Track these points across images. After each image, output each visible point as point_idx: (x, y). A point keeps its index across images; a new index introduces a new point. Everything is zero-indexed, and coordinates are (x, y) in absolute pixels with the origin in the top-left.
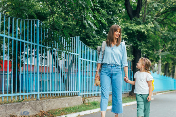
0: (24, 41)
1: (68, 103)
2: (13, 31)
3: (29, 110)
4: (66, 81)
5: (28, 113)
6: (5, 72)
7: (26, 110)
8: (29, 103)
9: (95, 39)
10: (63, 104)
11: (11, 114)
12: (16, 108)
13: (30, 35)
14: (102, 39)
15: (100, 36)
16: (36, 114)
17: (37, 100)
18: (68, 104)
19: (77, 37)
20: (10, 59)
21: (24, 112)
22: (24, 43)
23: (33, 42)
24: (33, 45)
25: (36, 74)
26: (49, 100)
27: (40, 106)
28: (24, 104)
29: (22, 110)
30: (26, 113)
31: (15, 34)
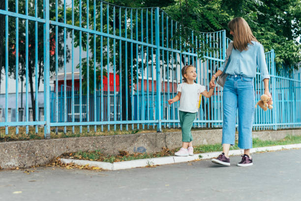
0: (137, 42)
1: (206, 139)
2: (120, 26)
3: (145, 146)
4: (207, 105)
5: (145, 150)
6: (111, 93)
7: (142, 145)
8: (146, 135)
9: (256, 33)
10: (198, 139)
11: (120, 149)
12: (127, 142)
13: (144, 30)
14: (269, 33)
15: (265, 27)
16: (157, 153)
17: (158, 132)
18: (207, 141)
19: (222, 32)
20: (117, 70)
21: (139, 149)
22: (137, 45)
23: (150, 43)
24: (150, 48)
25: (155, 96)
26: (176, 132)
27: (163, 141)
28: (139, 136)
29: (136, 145)
30: (142, 150)
31: (124, 29)
